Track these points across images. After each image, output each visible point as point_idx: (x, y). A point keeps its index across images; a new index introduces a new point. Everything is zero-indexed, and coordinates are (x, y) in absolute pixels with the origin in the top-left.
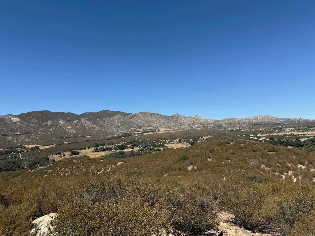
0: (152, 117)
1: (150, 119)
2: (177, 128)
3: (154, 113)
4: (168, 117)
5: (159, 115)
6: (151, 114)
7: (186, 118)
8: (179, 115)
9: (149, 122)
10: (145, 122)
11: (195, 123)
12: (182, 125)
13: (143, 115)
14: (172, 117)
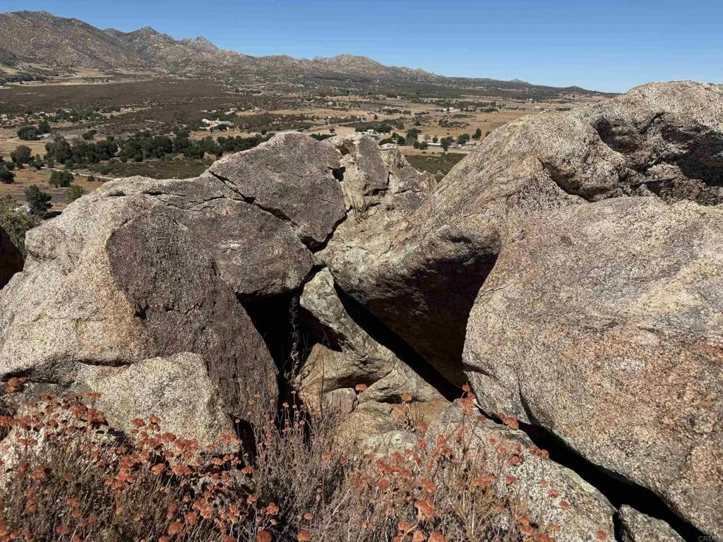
0: (60, 30)
1: (49, 37)
2: (132, 72)
3: (69, 20)
4: (119, 34)
5: (85, 26)
6: (58, 23)
7: (173, 42)
8: (155, 33)
9: (49, 47)
10: (34, 44)
11: (190, 60)
12: (150, 62)
13: (27, 20)
14: (131, 36)
